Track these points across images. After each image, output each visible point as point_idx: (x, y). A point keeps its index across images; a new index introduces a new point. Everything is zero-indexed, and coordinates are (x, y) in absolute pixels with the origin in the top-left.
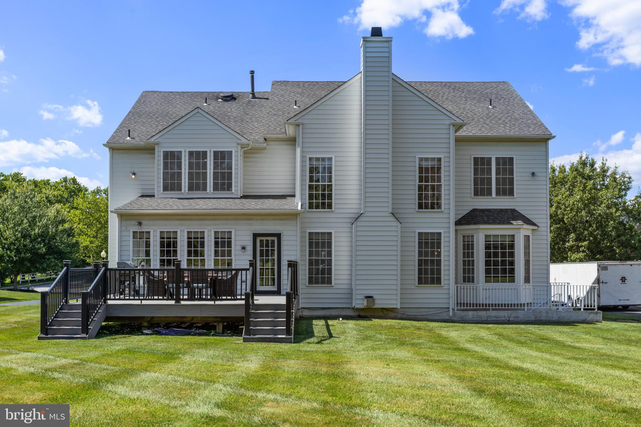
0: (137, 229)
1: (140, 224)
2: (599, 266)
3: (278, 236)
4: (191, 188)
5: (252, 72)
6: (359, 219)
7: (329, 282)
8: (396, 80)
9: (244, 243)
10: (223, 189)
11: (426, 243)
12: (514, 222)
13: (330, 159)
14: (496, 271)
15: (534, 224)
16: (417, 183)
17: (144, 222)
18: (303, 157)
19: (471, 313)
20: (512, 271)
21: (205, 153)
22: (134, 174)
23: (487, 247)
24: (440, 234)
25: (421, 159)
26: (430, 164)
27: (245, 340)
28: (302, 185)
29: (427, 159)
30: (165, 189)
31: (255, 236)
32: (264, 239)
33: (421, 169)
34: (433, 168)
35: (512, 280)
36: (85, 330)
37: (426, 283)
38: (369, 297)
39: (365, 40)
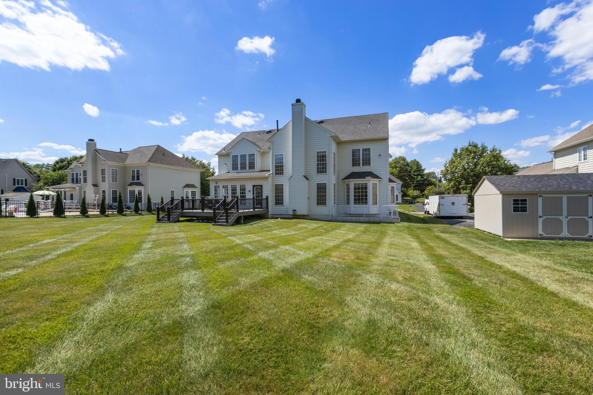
0: (215, 185)
1: (216, 183)
2: (440, 197)
3: (261, 186)
4: (241, 169)
5: (277, 121)
6: (291, 178)
7: (283, 204)
8: (307, 119)
9: (249, 189)
10: (252, 169)
11: (320, 188)
12: (367, 178)
13: (283, 155)
14: (359, 199)
15: (380, 178)
16: (316, 162)
17: (218, 182)
18: (273, 154)
19: (339, 217)
20: (366, 199)
21: (237, 156)
22: (226, 164)
23: (355, 189)
24: (326, 184)
25: (318, 152)
26: (322, 154)
27: (213, 225)
28: (272, 166)
29: (320, 152)
30: (233, 170)
31: (254, 186)
32: (257, 187)
33: (318, 156)
34: (323, 156)
35: (366, 203)
36: (169, 220)
37: (320, 204)
38: (294, 210)
39: (293, 105)
